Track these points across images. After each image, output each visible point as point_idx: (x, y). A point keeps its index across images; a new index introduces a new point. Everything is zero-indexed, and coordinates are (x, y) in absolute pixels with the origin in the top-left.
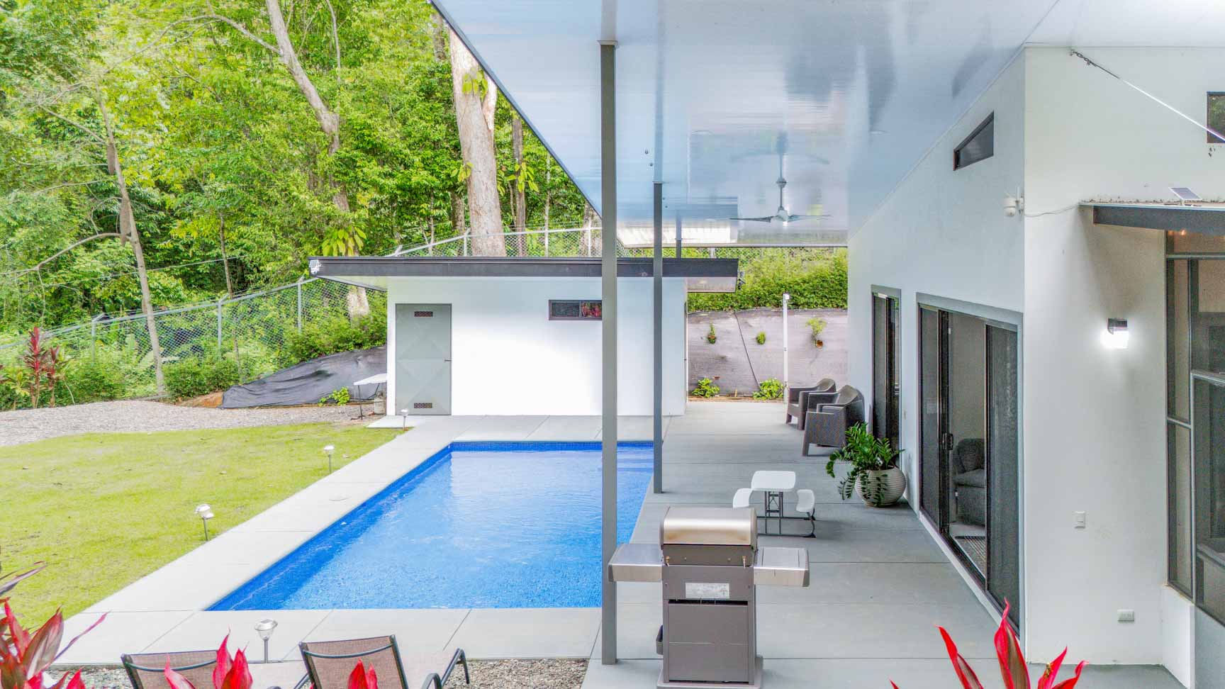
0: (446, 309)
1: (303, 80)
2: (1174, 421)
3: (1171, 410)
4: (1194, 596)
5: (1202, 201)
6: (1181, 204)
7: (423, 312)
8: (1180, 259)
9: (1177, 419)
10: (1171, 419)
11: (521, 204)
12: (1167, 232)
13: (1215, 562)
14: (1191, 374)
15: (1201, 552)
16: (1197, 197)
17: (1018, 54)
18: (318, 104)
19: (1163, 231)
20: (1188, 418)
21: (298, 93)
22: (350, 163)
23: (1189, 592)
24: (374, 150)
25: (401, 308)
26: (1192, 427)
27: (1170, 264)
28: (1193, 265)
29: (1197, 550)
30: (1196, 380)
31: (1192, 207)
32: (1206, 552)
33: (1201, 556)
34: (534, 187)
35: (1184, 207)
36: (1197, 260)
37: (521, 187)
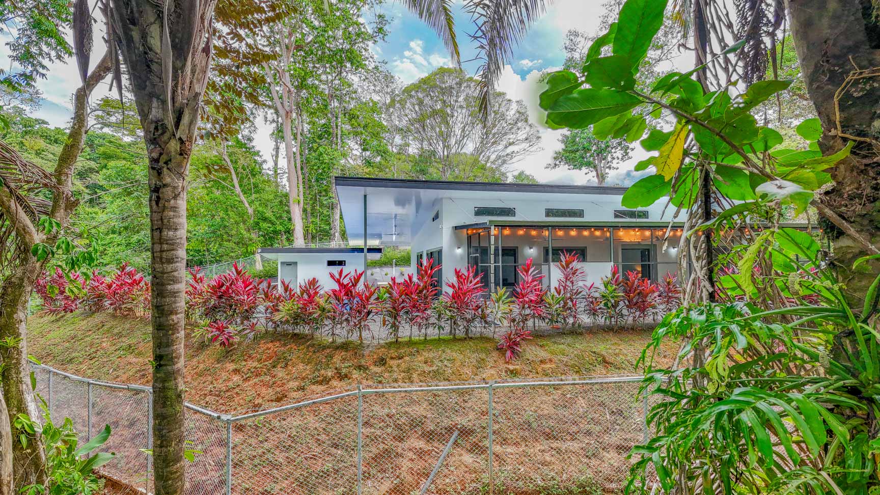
0: (296, 263)
1: (243, 198)
7: (289, 264)
11: (310, 236)
17: (442, 199)
18: (247, 205)
19: (467, 229)
21: (241, 202)
22: (257, 224)
24: (265, 219)
25: (282, 263)
34: (314, 231)
37: (310, 232)
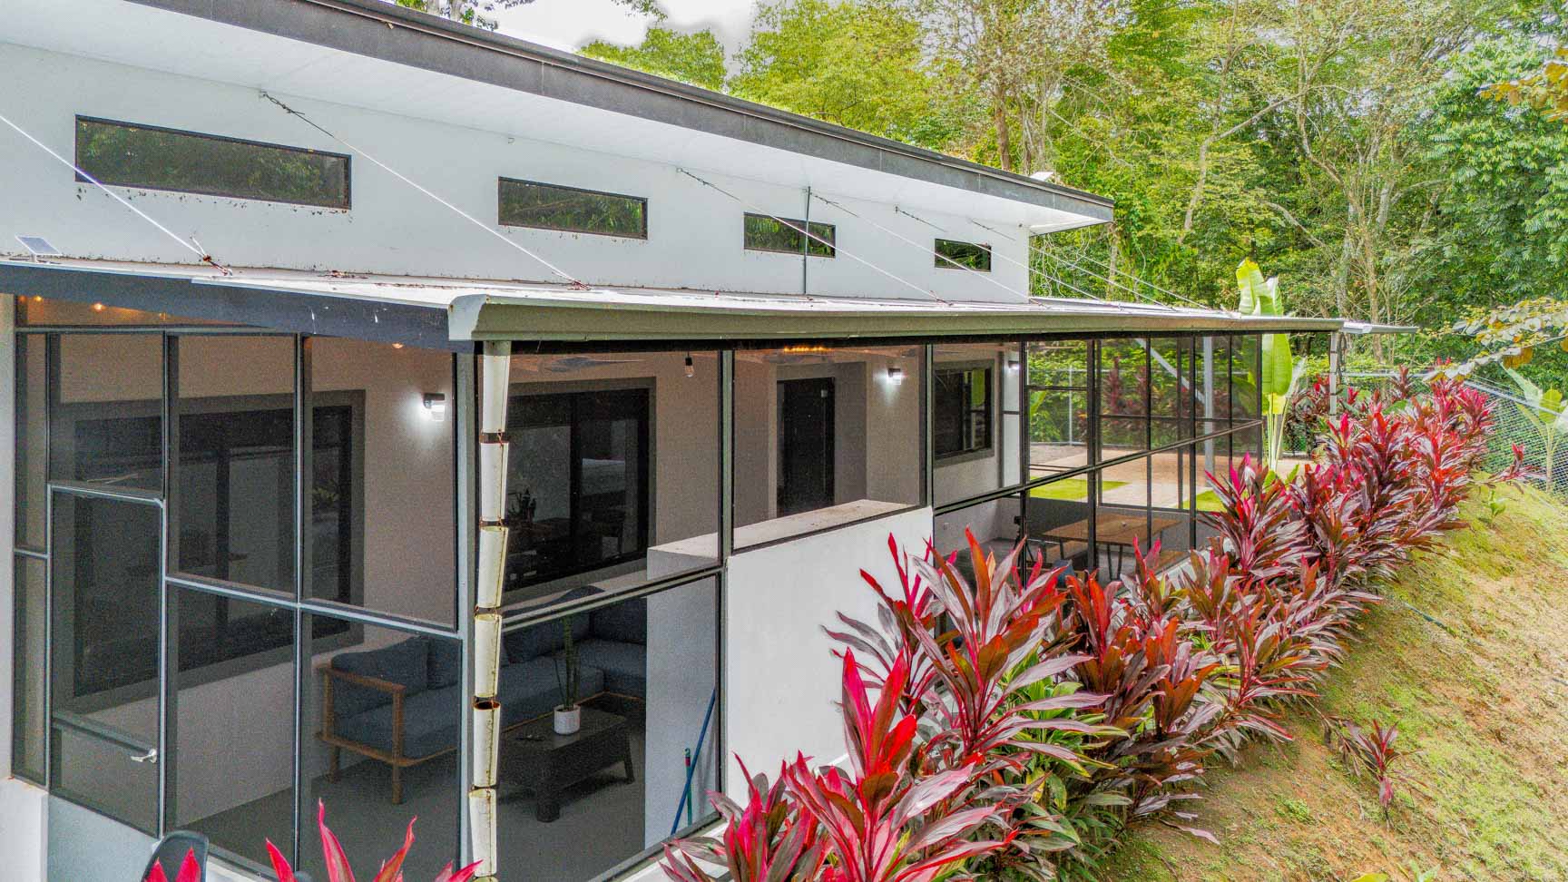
2: (23, 552)
3: (19, 539)
4: (48, 783)
5: (61, 257)
6: (33, 261)
8: (33, 333)
9: (25, 549)
10: (19, 551)
12: (16, 299)
13: (75, 727)
14: (49, 486)
15: (61, 722)
16: (52, 250)
19: (10, 297)
20: (43, 545)
23: (42, 780)
26: (48, 556)
27: (20, 340)
28: (52, 342)
29: (52, 720)
30: (54, 493)
31: (48, 265)
32: (64, 718)
33: (56, 726)
35: (37, 264)
36: (58, 335)
